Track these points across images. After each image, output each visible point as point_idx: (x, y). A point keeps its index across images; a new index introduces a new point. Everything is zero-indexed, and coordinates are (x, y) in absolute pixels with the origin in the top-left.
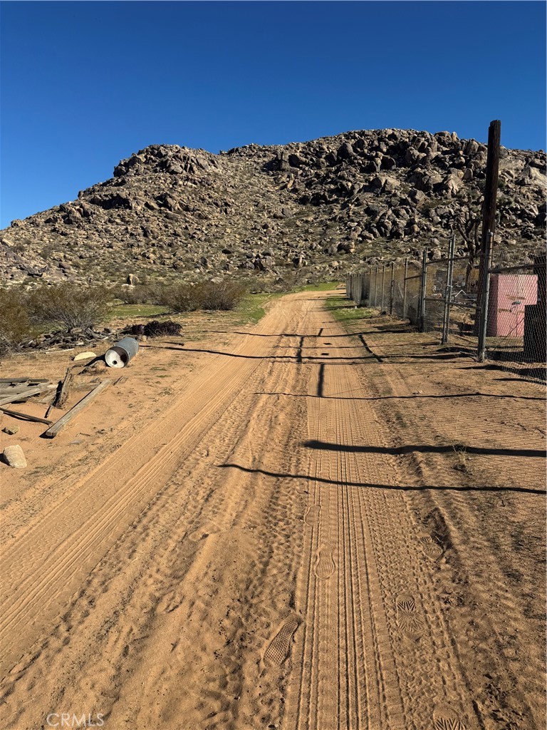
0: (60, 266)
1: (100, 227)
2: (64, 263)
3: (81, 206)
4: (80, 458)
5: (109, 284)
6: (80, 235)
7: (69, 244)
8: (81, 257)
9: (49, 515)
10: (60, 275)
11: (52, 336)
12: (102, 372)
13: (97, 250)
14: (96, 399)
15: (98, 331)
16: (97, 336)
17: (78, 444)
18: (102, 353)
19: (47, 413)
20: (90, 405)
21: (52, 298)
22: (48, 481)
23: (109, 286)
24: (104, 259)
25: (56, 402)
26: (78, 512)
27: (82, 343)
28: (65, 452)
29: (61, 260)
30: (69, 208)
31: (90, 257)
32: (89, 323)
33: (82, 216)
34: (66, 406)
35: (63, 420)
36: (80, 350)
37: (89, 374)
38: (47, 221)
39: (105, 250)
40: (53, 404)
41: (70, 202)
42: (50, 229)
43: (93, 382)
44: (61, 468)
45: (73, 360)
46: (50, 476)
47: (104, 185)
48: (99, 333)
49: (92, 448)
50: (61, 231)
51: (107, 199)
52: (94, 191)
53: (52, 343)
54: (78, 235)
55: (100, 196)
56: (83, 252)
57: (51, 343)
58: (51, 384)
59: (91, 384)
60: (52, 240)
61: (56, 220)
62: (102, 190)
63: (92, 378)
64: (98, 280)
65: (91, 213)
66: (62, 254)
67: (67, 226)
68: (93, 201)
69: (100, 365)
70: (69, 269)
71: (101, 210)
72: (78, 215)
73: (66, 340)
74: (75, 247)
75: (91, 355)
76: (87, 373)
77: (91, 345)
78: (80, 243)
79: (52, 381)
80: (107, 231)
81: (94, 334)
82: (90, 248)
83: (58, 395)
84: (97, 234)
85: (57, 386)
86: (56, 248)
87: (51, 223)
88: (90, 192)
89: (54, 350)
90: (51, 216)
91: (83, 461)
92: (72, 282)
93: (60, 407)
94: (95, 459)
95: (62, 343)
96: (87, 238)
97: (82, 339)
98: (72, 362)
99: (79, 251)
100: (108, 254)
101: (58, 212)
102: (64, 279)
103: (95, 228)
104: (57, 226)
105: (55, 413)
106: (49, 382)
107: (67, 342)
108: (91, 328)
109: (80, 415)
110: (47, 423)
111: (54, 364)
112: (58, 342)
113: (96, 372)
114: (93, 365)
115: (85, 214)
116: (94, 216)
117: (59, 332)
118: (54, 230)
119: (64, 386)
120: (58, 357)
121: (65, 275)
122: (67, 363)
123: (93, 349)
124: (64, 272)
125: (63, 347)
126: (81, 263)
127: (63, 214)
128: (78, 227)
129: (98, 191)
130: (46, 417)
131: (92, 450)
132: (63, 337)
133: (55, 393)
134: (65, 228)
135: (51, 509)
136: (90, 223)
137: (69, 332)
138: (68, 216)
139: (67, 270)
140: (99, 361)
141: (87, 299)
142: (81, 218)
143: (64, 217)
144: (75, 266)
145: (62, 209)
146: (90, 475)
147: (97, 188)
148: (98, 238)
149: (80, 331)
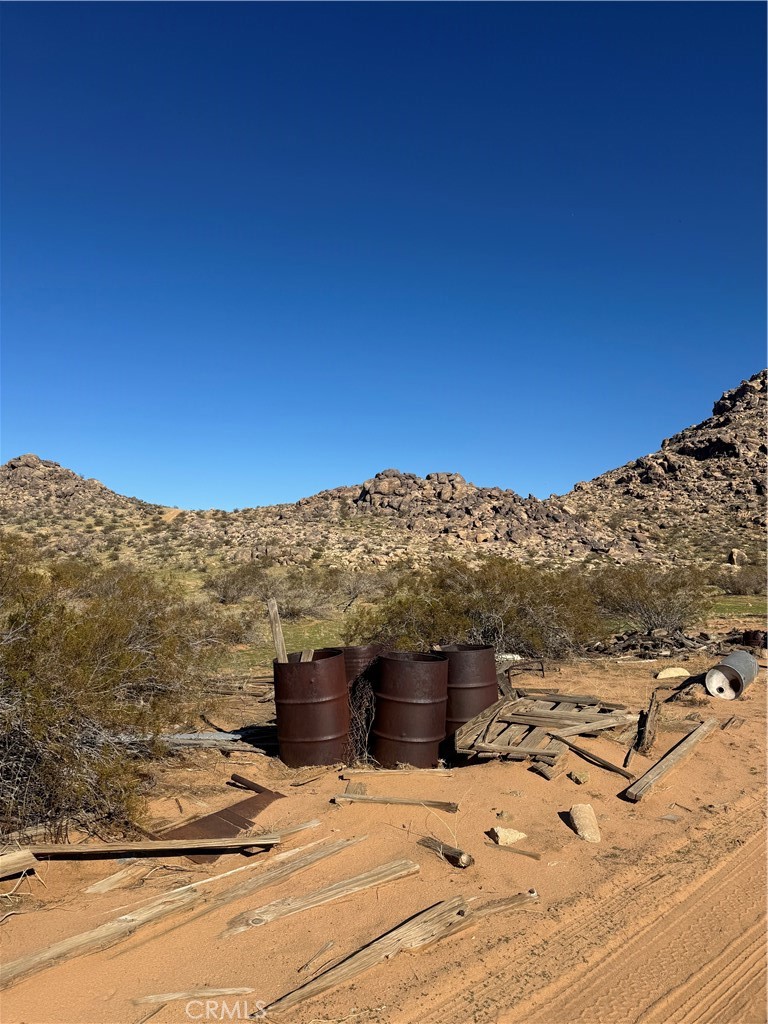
0: (633, 539)
1: (690, 484)
2: (638, 534)
3: (666, 459)
4: (678, 848)
5: (703, 564)
6: (662, 496)
7: (646, 509)
8: (662, 527)
9: (636, 938)
10: (632, 551)
11: (625, 637)
12: (703, 703)
13: (686, 516)
14: (696, 749)
15: (691, 637)
16: (689, 643)
17: (674, 822)
18: (700, 672)
19: (626, 760)
20: (688, 758)
21: (627, 585)
22: (632, 875)
23: (701, 566)
24: (694, 529)
25: (639, 743)
26: (681, 950)
27: (668, 653)
28: (654, 832)
29: (634, 531)
30: (649, 463)
31: (675, 526)
32: (678, 624)
33: (666, 472)
34: (652, 752)
35: (650, 776)
36: (665, 662)
37: (682, 704)
38: (619, 481)
39: (696, 516)
40: (634, 747)
41: (650, 455)
42: (622, 491)
43: (689, 718)
44: (651, 859)
45: (656, 677)
46: (635, 868)
47: (699, 427)
48: (692, 640)
49: (697, 835)
50: (636, 493)
51: (703, 446)
52: (684, 437)
53: (626, 649)
54: (659, 497)
55: (693, 443)
56: (665, 519)
57: (624, 648)
58: (630, 713)
59: (688, 722)
60: (623, 505)
61: (630, 479)
62: (695, 435)
63: (689, 711)
64: (684, 558)
65: (679, 467)
66: (636, 523)
67: (645, 486)
68: (682, 451)
69: (698, 692)
70: (645, 542)
71: (693, 462)
72: (660, 470)
73: (647, 648)
74: (654, 513)
75: (683, 673)
76: (678, 702)
77: (681, 656)
78: (662, 507)
79: (631, 709)
80: (700, 489)
81: (684, 641)
82: (676, 514)
83: (641, 734)
84: (686, 494)
85: (637, 718)
86: (628, 515)
87: (624, 484)
88: (678, 439)
89: (627, 659)
90: (624, 475)
91: (684, 853)
92: (649, 561)
93: (644, 753)
94: (702, 856)
95: (639, 650)
96: (672, 500)
97: (668, 646)
98: (654, 680)
99: (659, 518)
100: (701, 522)
101: (634, 468)
102: (638, 556)
103: (684, 486)
104: (631, 486)
105: (637, 763)
106: (626, 711)
107: (646, 648)
108: (681, 631)
109: (674, 771)
110: (628, 776)
111: (629, 681)
112: (634, 647)
113: (693, 703)
114: (687, 690)
115: (671, 469)
116: (683, 470)
117: (636, 632)
118: (627, 492)
119: (649, 719)
120: (635, 670)
121: (640, 551)
122: (649, 683)
123: (684, 663)
124: (637, 546)
125: (642, 656)
126: (662, 534)
127: (641, 470)
128: (659, 487)
129: (690, 437)
130: (625, 766)
131: (696, 838)
132: (641, 642)
133: (636, 728)
134: (642, 488)
135: (638, 929)
136: (676, 480)
137: (649, 634)
138: (646, 473)
139: (641, 544)
140: (696, 685)
141: (675, 587)
142: (665, 475)
143: (640, 475)
144: (653, 538)
145: (639, 464)
146: (695, 886)
147: (688, 433)
148: (687, 500)
149: (665, 633)
